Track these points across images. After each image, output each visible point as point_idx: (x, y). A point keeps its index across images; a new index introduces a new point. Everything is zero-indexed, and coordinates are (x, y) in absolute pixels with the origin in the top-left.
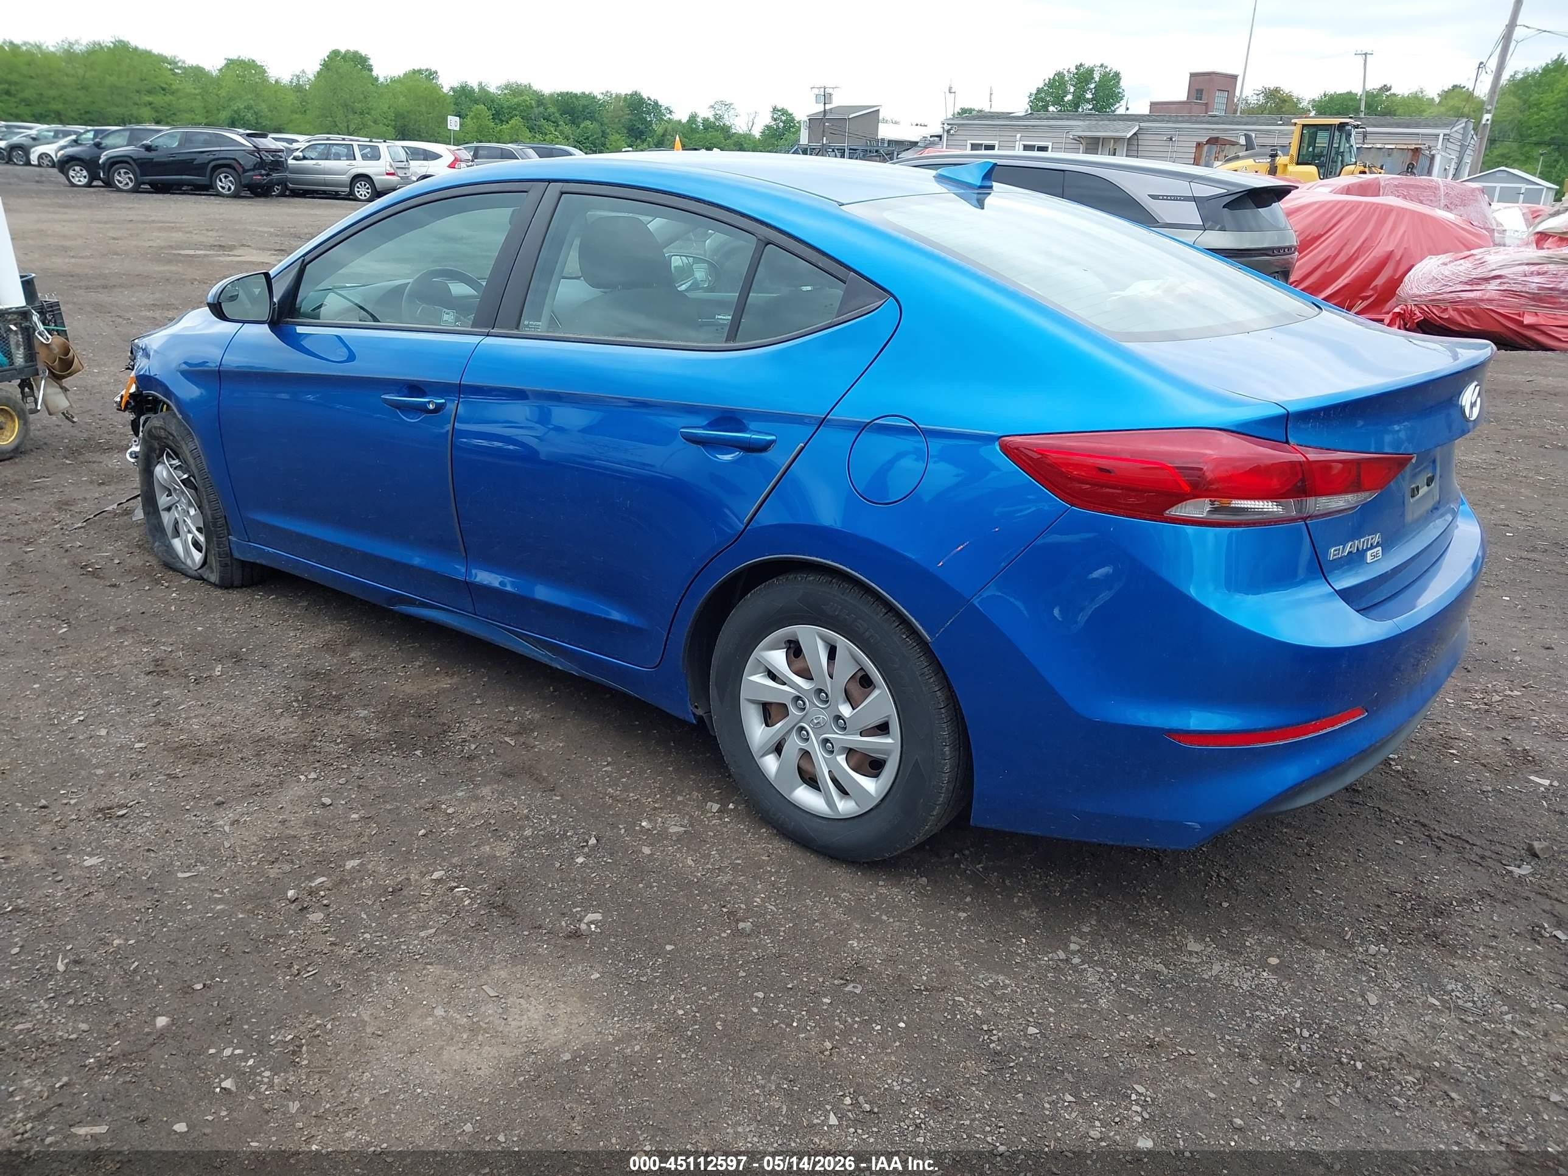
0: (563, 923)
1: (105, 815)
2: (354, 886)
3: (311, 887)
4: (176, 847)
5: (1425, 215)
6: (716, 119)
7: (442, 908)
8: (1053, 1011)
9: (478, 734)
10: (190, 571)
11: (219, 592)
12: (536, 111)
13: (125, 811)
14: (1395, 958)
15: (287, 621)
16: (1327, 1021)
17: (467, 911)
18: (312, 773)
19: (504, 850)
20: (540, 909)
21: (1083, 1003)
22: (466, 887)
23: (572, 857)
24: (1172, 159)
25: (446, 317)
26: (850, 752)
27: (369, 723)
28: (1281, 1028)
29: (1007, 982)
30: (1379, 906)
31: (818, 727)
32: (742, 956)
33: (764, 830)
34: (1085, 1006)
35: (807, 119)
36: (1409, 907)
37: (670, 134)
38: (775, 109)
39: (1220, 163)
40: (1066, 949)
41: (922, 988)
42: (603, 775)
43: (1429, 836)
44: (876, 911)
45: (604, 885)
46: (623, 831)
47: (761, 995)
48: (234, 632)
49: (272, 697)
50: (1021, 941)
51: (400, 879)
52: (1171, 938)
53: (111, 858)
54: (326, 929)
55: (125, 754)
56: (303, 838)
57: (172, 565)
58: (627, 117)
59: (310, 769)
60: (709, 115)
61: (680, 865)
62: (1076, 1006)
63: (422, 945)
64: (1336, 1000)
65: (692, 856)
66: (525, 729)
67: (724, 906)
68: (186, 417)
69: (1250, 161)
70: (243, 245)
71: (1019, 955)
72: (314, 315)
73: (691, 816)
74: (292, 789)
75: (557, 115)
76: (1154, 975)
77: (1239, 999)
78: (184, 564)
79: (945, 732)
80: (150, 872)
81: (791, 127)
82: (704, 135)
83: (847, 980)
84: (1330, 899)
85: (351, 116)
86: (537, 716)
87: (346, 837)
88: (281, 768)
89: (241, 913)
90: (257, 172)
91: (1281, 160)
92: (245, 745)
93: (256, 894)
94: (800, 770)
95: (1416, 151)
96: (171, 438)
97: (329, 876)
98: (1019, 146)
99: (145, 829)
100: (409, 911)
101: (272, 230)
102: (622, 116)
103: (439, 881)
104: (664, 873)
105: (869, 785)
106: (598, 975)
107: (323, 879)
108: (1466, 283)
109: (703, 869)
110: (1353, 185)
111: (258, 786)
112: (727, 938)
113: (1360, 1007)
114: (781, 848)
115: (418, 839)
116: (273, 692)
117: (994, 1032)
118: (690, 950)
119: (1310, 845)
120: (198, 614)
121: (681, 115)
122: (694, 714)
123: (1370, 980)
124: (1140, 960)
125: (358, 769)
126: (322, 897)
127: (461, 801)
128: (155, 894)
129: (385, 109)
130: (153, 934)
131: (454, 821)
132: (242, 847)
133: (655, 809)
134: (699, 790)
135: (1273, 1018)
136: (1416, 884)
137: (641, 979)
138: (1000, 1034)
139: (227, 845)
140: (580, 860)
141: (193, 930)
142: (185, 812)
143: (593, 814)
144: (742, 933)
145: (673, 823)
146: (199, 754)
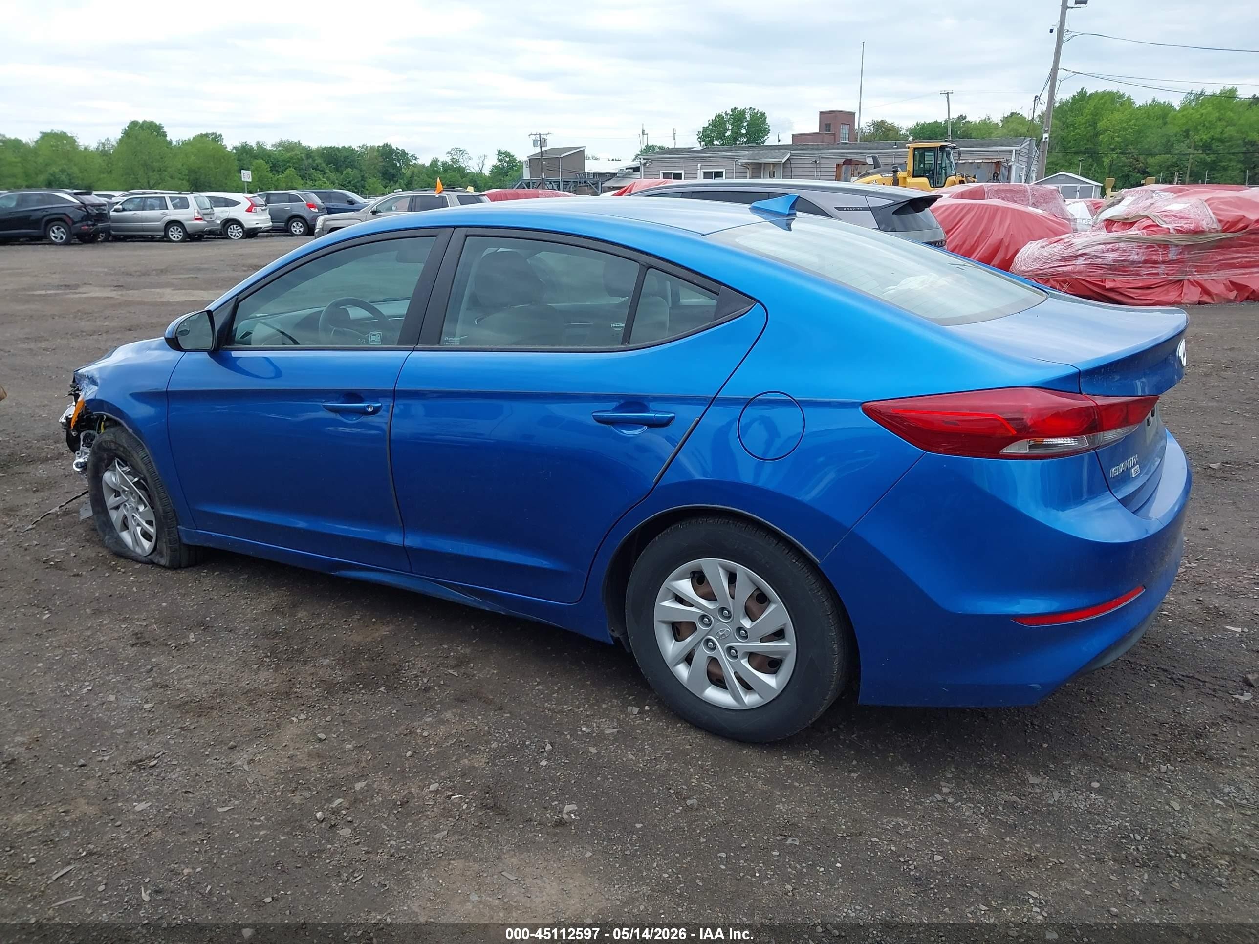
0: (548, 815)
1: (139, 766)
2: (368, 803)
3: (332, 808)
4: (208, 787)
5: (1022, 211)
6: (453, 162)
7: (446, 813)
8: (948, 841)
9: (426, 669)
10: (141, 557)
11: (169, 573)
12: (306, 162)
13: (156, 762)
14: (1180, 773)
15: (235, 591)
16: (1150, 826)
17: (468, 814)
18: (302, 715)
19: (480, 761)
20: (525, 806)
21: (968, 832)
22: (460, 794)
23: (536, 762)
24: (818, 177)
25: (373, 338)
26: (751, 656)
27: (333, 669)
28: (1119, 835)
29: (906, 823)
30: (1155, 735)
31: (723, 638)
32: (698, 826)
33: (679, 725)
34: (970, 834)
35: (527, 159)
36: (1177, 734)
37: (416, 176)
38: (500, 153)
39: (856, 178)
40: (940, 792)
41: (845, 835)
42: (537, 693)
43: (1172, 678)
44: (788, 779)
45: (570, 782)
46: (569, 737)
47: (723, 855)
48: (194, 605)
49: (245, 655)
50: (905, 790)
51: (404, 794)
52: (1014, 775)
53: (156, 802)
54: (358, 841)
55: (138, 714)
56: (312, 769)
57: (122, 554)
58: (380, 164)
59: (298, 712)
60: (448, 159)
61: (624, 759)
62: (963, 835)
63: (441, 846)
64: (1150, 810)
65: (630, 751)
66: (462, 662)
67: (670, 789)
68: (137, 431)
69: (878, 176)
70: (85, 284)
71: (908, 801)
72: (246, 341)
73: (618, 719)
74: (289, 729)
75: (323, 165)
76: (1013, 806)
77: (1081, 817)
78: (135, 552)
79: (833, 634)
80: (194, 810)
81: (513, 166)
82: (444, 176)
83: (785, 836)
84: (1119, 734)
85: (150, 174)
86: (468, 651)
87: (348, 764)
88: (274, 713)
89: (282, 836)
90: (85, 223)
91: (901, 174)
92: (237, 697)
93: (289, 819)
94: (709, 674)
95: (998, 164)
96: (122, 449)
97: (344, 797)
98: (700, 173)
99: (177, 775)
100: (420, 819)
101: (106, 270)
102: (377, 164)
103: (436, 792)
104: (614, 766)
105: (770, 680)
106: (591, 854)
107: (340, 800)
108: (1060, 260)
109: (643, 761)
110: (965, 192)
111: (260, 730)
112: (681, 813)
113: (1169, 813)
114: (697, 738)
115: (407, 759)
116: (244, 651)
117: (910, 862)
118: (656, 825)
119: (1089, 693)
120: (158, 592)
121: (425, 160)
122: (612, 637)
123: (1169, 791)
124: (997, 794)
125: (338, 708)
126: (345, 815)
127: (431, 725)
128: (204, 828)
129: (180, 166)
130: (215, 861)
131: (431, 742)
132: (263, 781)
133: (588, 716)
134: (617, 698)
135: (1110, 828)
136: (1175, 716)
137: (626, 853)
138: (915, 863)
139: (251, 781)
140: (544, 763)
141: (247, 854)
142: (205, 757)
143: (540, 725)
144: (691, 808)
145: (606, 726)
146: (202, 709)
